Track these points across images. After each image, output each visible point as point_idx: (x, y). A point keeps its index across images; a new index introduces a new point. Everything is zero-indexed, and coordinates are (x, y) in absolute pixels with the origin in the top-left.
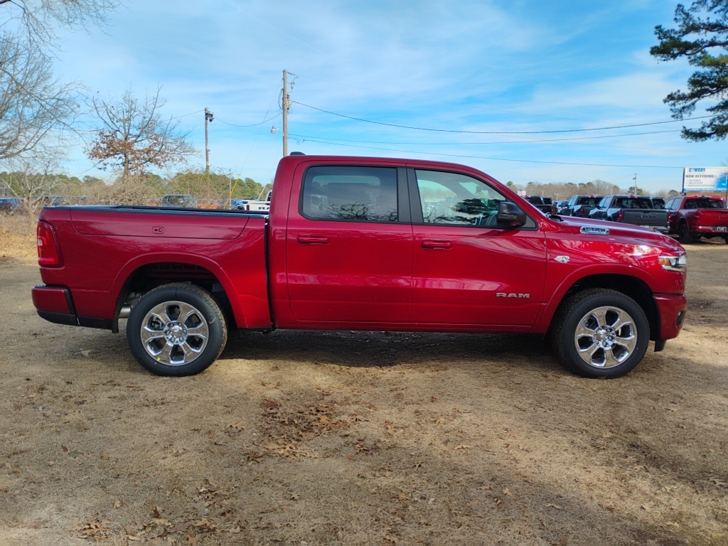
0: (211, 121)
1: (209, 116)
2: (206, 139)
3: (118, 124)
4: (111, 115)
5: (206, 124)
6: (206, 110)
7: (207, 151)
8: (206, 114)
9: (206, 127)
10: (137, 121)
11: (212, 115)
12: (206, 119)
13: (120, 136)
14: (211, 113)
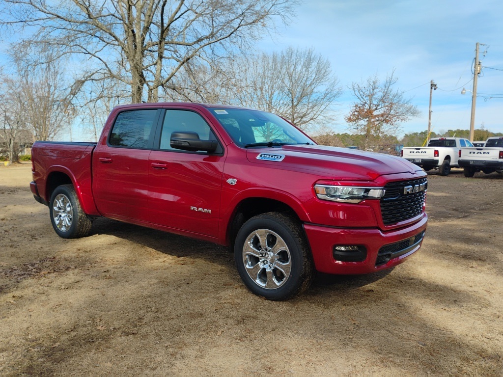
0: (435, 89)
1: (433, 86)
2: (430, 103)
3: (366, 99)
4: (361, 93)
5: (431, 92)
6: (431, 82)
7: (430, 112)
8: (432, 85)
9: (431, 95)
10: (379, 94)
11: (436, 85)
12: (432, 88)
13: (367, 107)
14: (435, 84)
